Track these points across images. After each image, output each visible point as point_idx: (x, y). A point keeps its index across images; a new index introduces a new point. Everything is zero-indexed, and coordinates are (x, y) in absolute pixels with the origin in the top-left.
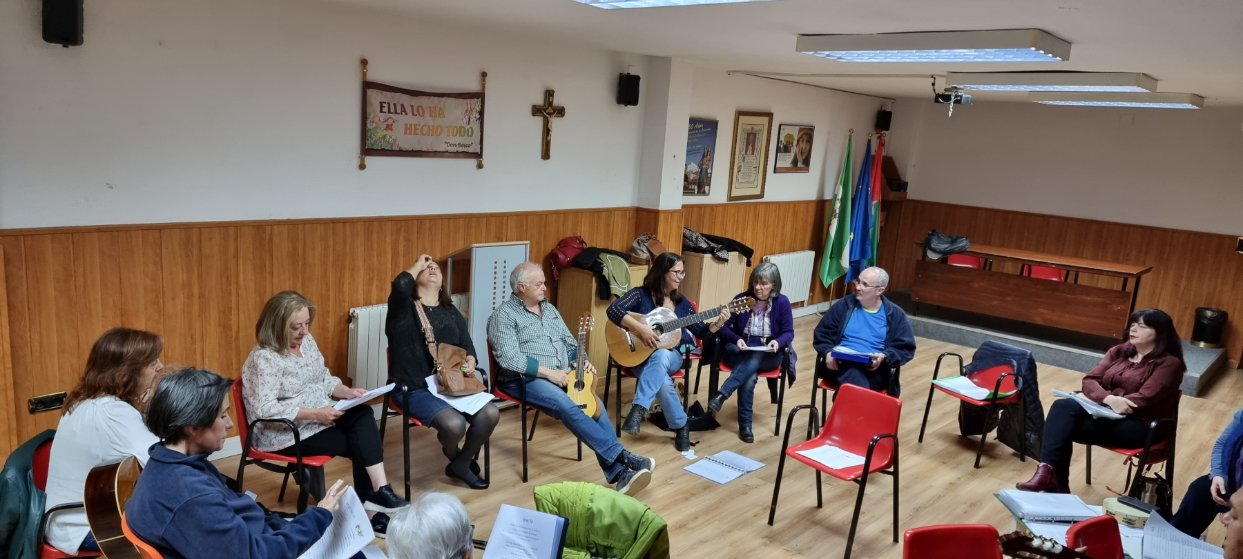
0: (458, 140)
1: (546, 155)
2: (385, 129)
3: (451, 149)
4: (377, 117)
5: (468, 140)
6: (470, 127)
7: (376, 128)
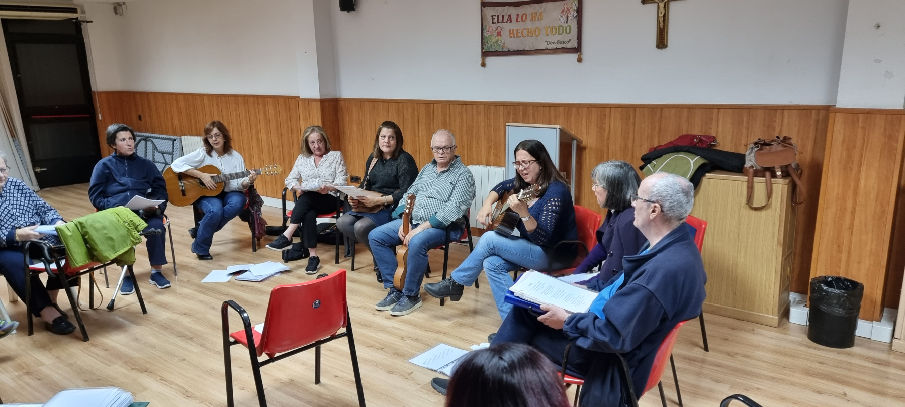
0: (557, 37)
1: (662, 43)
2: (497, 36)
3: (550, 46)
4: (491, 27)
5: (566, 37)
6: (568, 25)
7: (491, 35)
